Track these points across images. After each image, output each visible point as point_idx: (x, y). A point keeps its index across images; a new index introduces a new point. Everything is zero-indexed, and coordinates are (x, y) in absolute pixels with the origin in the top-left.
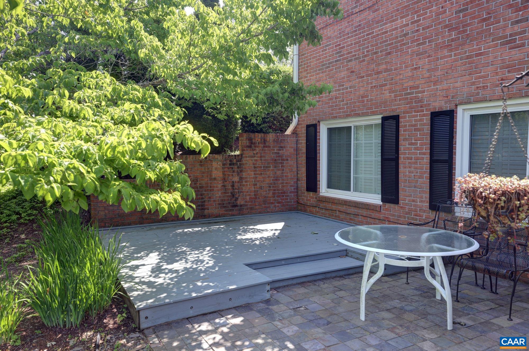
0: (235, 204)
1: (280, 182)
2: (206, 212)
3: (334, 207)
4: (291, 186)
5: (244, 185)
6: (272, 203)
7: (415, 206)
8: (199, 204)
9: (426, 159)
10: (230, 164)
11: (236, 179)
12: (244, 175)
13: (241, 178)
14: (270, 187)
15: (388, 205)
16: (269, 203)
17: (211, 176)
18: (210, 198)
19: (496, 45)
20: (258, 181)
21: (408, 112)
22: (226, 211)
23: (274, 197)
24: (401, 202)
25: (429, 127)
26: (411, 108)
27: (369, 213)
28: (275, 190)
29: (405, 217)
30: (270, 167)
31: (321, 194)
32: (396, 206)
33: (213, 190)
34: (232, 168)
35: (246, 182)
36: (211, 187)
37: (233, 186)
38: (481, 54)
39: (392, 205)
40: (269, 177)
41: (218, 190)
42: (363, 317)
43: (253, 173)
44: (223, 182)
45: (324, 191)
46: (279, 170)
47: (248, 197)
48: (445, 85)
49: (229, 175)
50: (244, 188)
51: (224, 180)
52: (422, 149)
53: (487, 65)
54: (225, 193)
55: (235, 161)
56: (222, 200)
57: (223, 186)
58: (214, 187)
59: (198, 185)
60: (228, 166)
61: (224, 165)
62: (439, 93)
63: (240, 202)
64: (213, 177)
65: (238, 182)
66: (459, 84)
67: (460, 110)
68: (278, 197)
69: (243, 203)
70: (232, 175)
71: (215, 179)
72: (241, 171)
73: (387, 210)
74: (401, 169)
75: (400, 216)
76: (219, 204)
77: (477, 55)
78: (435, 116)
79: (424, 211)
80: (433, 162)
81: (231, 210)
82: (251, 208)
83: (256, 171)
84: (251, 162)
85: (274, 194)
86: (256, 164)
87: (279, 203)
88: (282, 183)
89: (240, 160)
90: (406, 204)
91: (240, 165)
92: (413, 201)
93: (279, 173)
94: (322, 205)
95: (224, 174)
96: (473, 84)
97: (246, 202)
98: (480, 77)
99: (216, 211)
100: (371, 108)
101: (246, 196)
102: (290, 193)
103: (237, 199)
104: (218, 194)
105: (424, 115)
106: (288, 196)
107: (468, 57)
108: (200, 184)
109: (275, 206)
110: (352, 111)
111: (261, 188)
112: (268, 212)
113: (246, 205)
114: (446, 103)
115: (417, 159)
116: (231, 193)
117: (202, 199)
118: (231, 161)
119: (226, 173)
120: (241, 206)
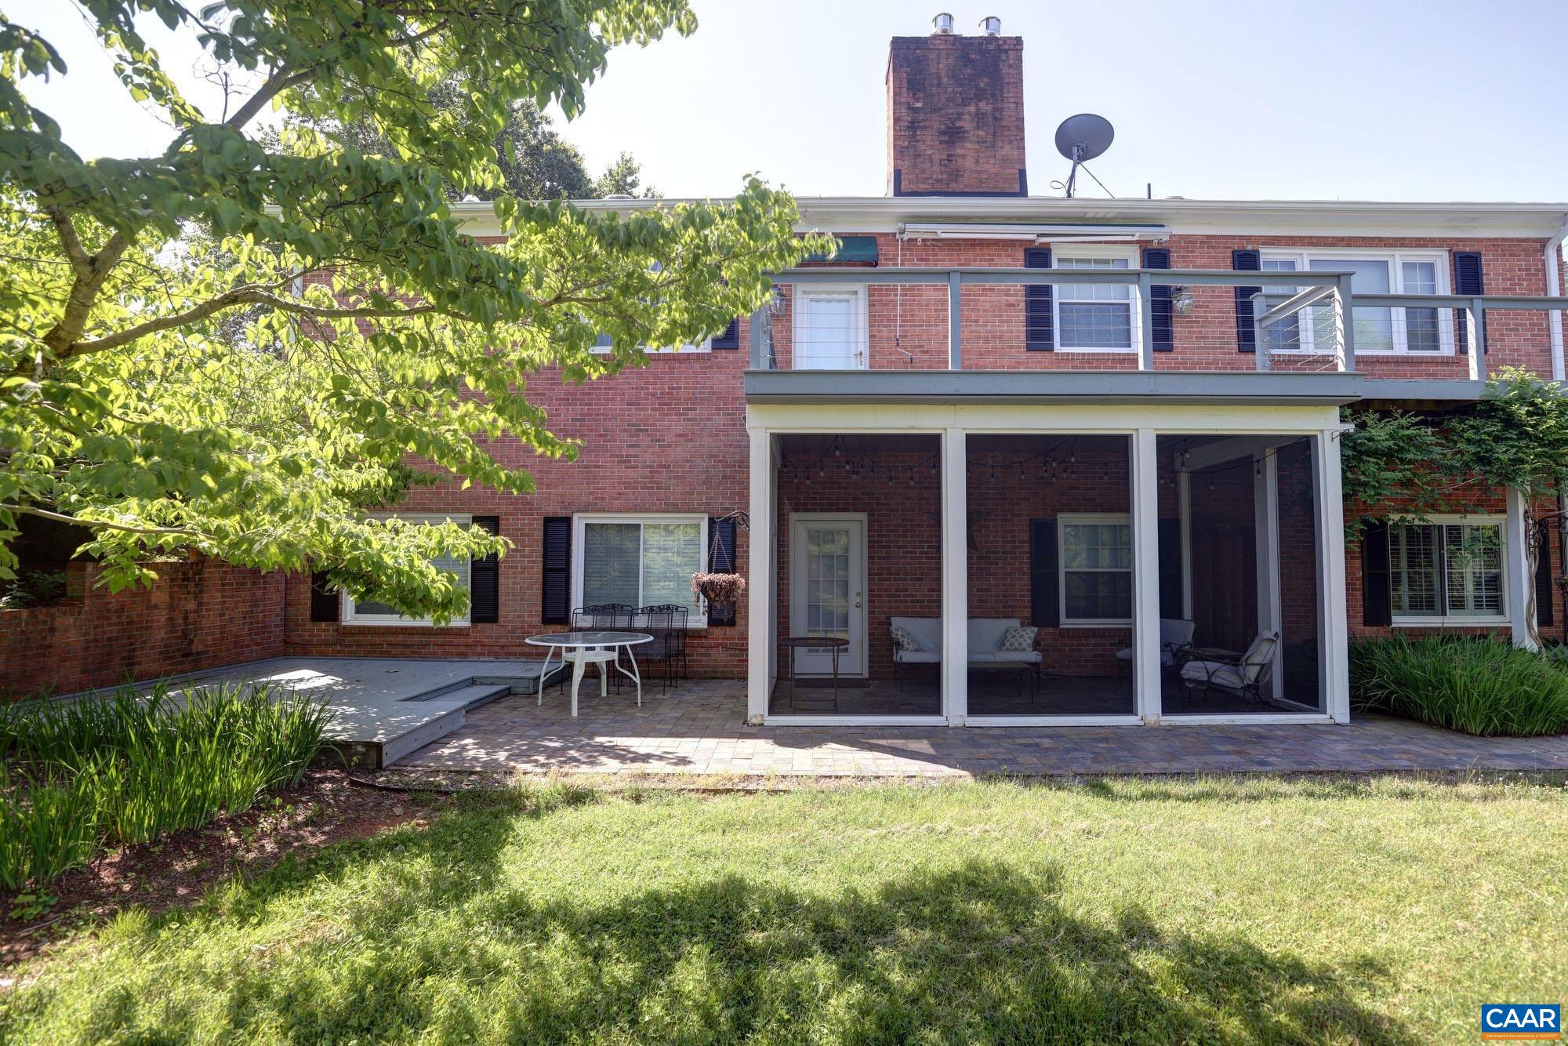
0: (188, 651)
1: (260, 609)
2: (137, 669)
3: (378, 640)
4: (277, 615)
5: (203, 617)
6: (248, 646)
7: (522, 622)
8: (124, 655)
9: (538, 568)
10: (183, 580)
11: (191, 605)
12: (205, 598)
13: (200, 604)
14: (245, 618)
15: (480, 626)
16: (242, 647)
17: (149, 601)
18: (145, 642)
19: (613, 462)
20: (227, 609)
21: (511, 514)
22: (172, 664)
23: (250, 635)
24: (501, 620)
25: (541, 533)
26: (516, 509)
27: (448, 639)
28: (252, 623)
29: (507, 637)
30: (245, 584)
31: (344, 624)
32: (494, 626)
33: (151, 627)
34: (186, 586)
35: (207, 610)
36: (147, 621)
37: (186, 618)
38: (599, 467)
39: (488, 625)
40: (244, 601)
41: (160, 628)
42: (575, 713)
43: (219, 594)
44: (170, 613)
45: (348, 618)
46: (260, 588)
47: (210, 638)
48: (560, 490)
49: (180, 599)
50: (204, 621)
51: (172, 608)
52: (532, 556)
53: (605, 478)
54: (172, 632)
55: (191, 574)
56: (166, 646)
57: (169, 619)
58: (153, 621)
59: (124, 619)
60: (180, 582)
61: (172, 580)
62: (552, 497)
63: (197, 646)
64: (153, 602)
65: (195, 611)
66: (576, 491)
67: (576, 517)
68: (256, 634)
69: (201, 648)
70: (186, 599)
71: (156, 606)
72: (201, 592)
73: (479, 632)
74: (502, 580)
75: (500, 637)
76: (161, 653)
77: (595, 467)
78: (548, 521)
79: (534, 627)
80: (546, 571)
81: (180, 663)
82: (215, 657)
83: (224, 590)
84: (217, 575)
85: (250, 629)
86: (225, 578)
87: (257, 644)
88: (264, 611)
89: (200, 573)
90: (510, 622)
91: (200, 580)
92: (519, 616)
93: (259, 593)
94: (348, 640)
95: (172, 598)
96: (591, 493)
97: (206, 646)
98: (598, 488)
99: (153, 667)
100: (454, 504)
101: (206, 635)
102: (275, 626)
103: (191, 642)
104: (159, 634)
105: (534, 519)
106: (270, 632)
107: (585, 467)
108: (128, 617)
109: (251, 651)
110: (419, 504)
111: (231, 619)
112: (241, 662)
113: (206, 652)
114: (561, 509)
115: (524, 568)
116: (183, 631)
117: (131, 644)
118: (184, 573)
119: (176, 595)
120: (198, 653)
